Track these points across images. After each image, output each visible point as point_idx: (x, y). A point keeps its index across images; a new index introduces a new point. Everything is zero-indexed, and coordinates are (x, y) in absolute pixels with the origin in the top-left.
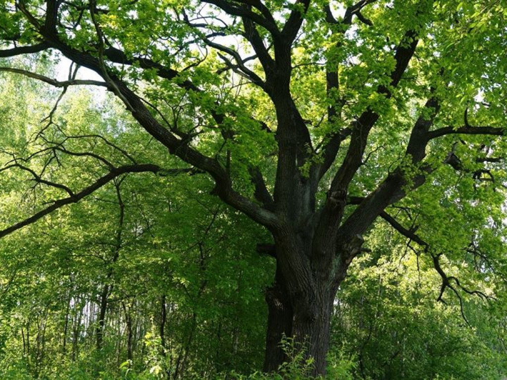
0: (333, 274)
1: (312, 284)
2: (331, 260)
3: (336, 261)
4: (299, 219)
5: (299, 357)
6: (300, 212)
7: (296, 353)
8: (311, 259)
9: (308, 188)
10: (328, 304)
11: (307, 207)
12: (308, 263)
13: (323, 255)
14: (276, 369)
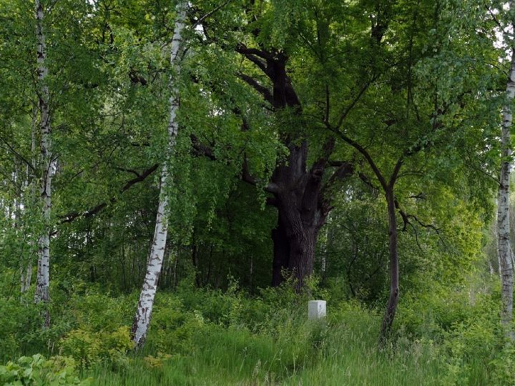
0: (315, 223)
1: (302, 229)
2: (313, 214)
3: (317, 215)
4: (294, 179)
5: (290, 279)
6: (295, 174)
7: (289, 277)
8: (301, 213)
9: (300, 154)
10: (313, 242)
11: (299, 169)
12: (299, 216)
13: (308, 211)
14: (278, 285)
